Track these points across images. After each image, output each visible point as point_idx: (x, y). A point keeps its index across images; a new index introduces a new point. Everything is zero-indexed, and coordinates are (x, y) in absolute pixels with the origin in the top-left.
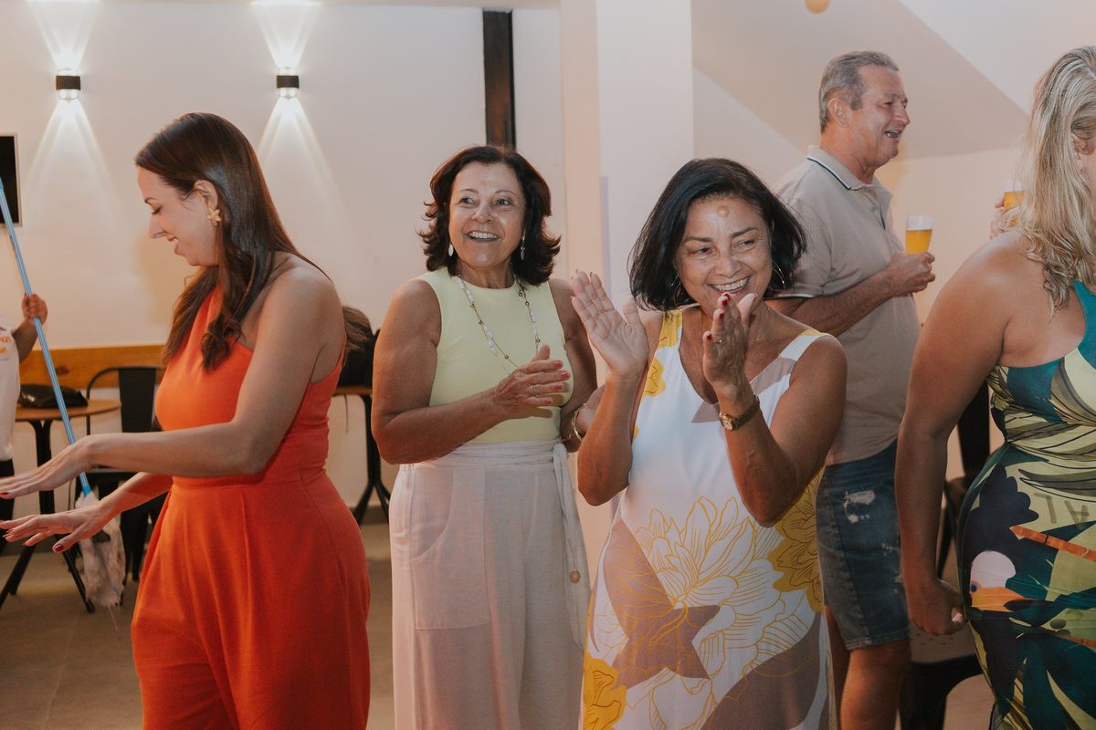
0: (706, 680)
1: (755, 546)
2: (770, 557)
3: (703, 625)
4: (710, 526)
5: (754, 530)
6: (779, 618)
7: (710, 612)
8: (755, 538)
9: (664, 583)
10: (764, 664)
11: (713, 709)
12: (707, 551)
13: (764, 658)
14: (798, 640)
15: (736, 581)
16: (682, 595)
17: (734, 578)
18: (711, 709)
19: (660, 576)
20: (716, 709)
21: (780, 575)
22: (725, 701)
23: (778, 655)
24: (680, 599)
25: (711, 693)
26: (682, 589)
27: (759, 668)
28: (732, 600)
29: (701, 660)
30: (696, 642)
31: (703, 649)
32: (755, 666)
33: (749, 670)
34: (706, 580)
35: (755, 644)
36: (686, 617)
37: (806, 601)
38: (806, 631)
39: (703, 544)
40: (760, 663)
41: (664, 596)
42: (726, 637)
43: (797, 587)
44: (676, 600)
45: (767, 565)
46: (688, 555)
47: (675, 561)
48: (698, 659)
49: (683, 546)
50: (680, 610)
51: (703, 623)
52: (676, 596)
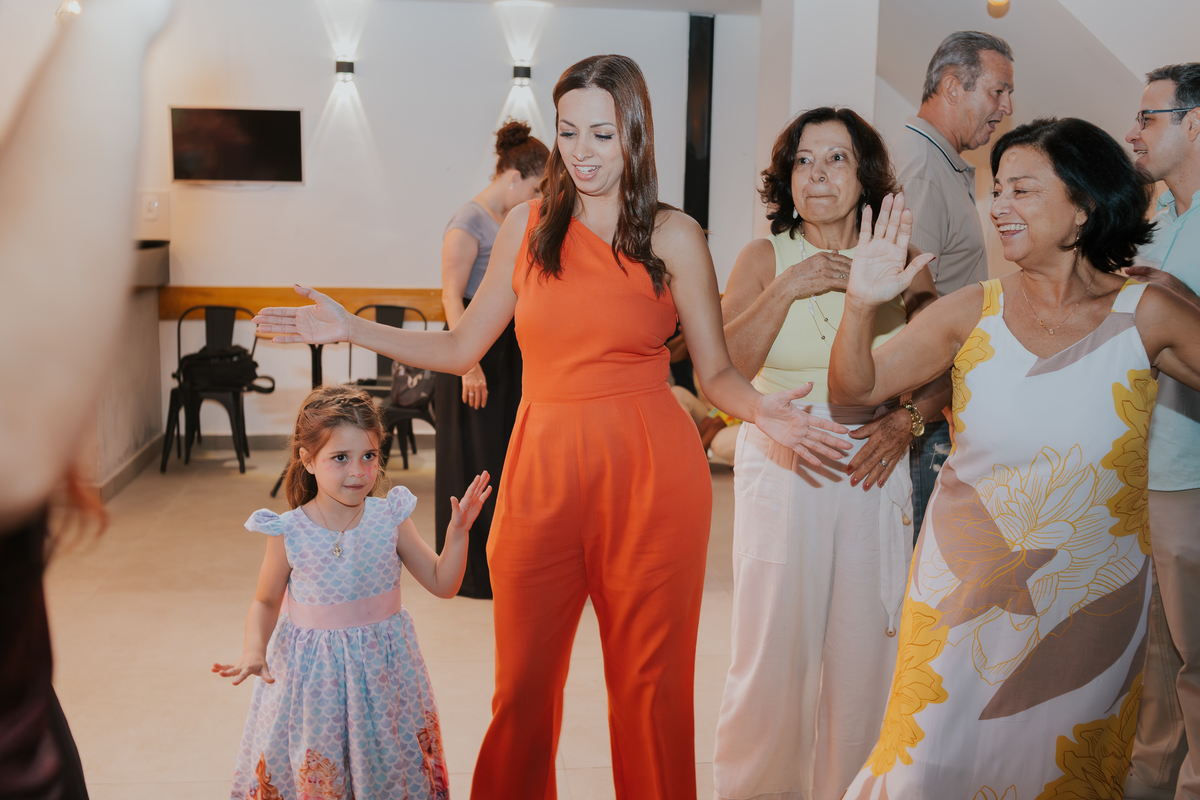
0: (1034, 617)
1: (1096, 492)
2: (1109, 503)
3: (1040, 566)
4: (1053, 472)
5: (1096, 477)
6: (1112, 560)
7: (1048, 555)
8: (1096, 484)
9: (1002, 527)
10: (1092, 603)
11: (1035, 645)
12: (1047, 496)
13: (1093, 598)
14: (1128, 581)
15: (1073, 526)
16: (1020, 539)
17: (1071, 523)
18: (1034, 644)
19: (998, 522)
20: (1039, 646)
21: (1116, 520)
22: (1048, 637)
23: (1107, 595)
24: (1018, 542)
25: (1037, 629)
26: (1020, 532)
27: (1086, 607)
28: (1068, 544)
29: (1033, 598)
30: (1030, 582)
31: (1036, 588)
32: (1082, 606)
33: (1077, 609)
34: (1044, 524)
35: (1087, 586)
36: (1023, 559)
37: (1137, 545)
38: (1136, 573)
39: (1044, 490)
40: (1088, 603)
41: (1003, 540)
42: (1061, 579)
43: (1130, 532)
44: (1014, 544)
45: (1105, 511)
46: (1027, 500)
47: (1014, 506)
48: (1029, 597)
49: (1023, 492)
50: (1017, 553)
51: (1039, 566)
52: (1014, 540)
